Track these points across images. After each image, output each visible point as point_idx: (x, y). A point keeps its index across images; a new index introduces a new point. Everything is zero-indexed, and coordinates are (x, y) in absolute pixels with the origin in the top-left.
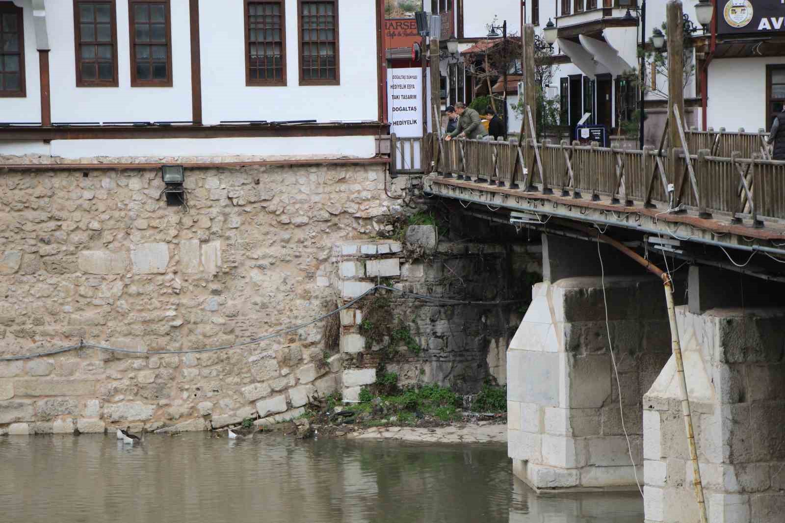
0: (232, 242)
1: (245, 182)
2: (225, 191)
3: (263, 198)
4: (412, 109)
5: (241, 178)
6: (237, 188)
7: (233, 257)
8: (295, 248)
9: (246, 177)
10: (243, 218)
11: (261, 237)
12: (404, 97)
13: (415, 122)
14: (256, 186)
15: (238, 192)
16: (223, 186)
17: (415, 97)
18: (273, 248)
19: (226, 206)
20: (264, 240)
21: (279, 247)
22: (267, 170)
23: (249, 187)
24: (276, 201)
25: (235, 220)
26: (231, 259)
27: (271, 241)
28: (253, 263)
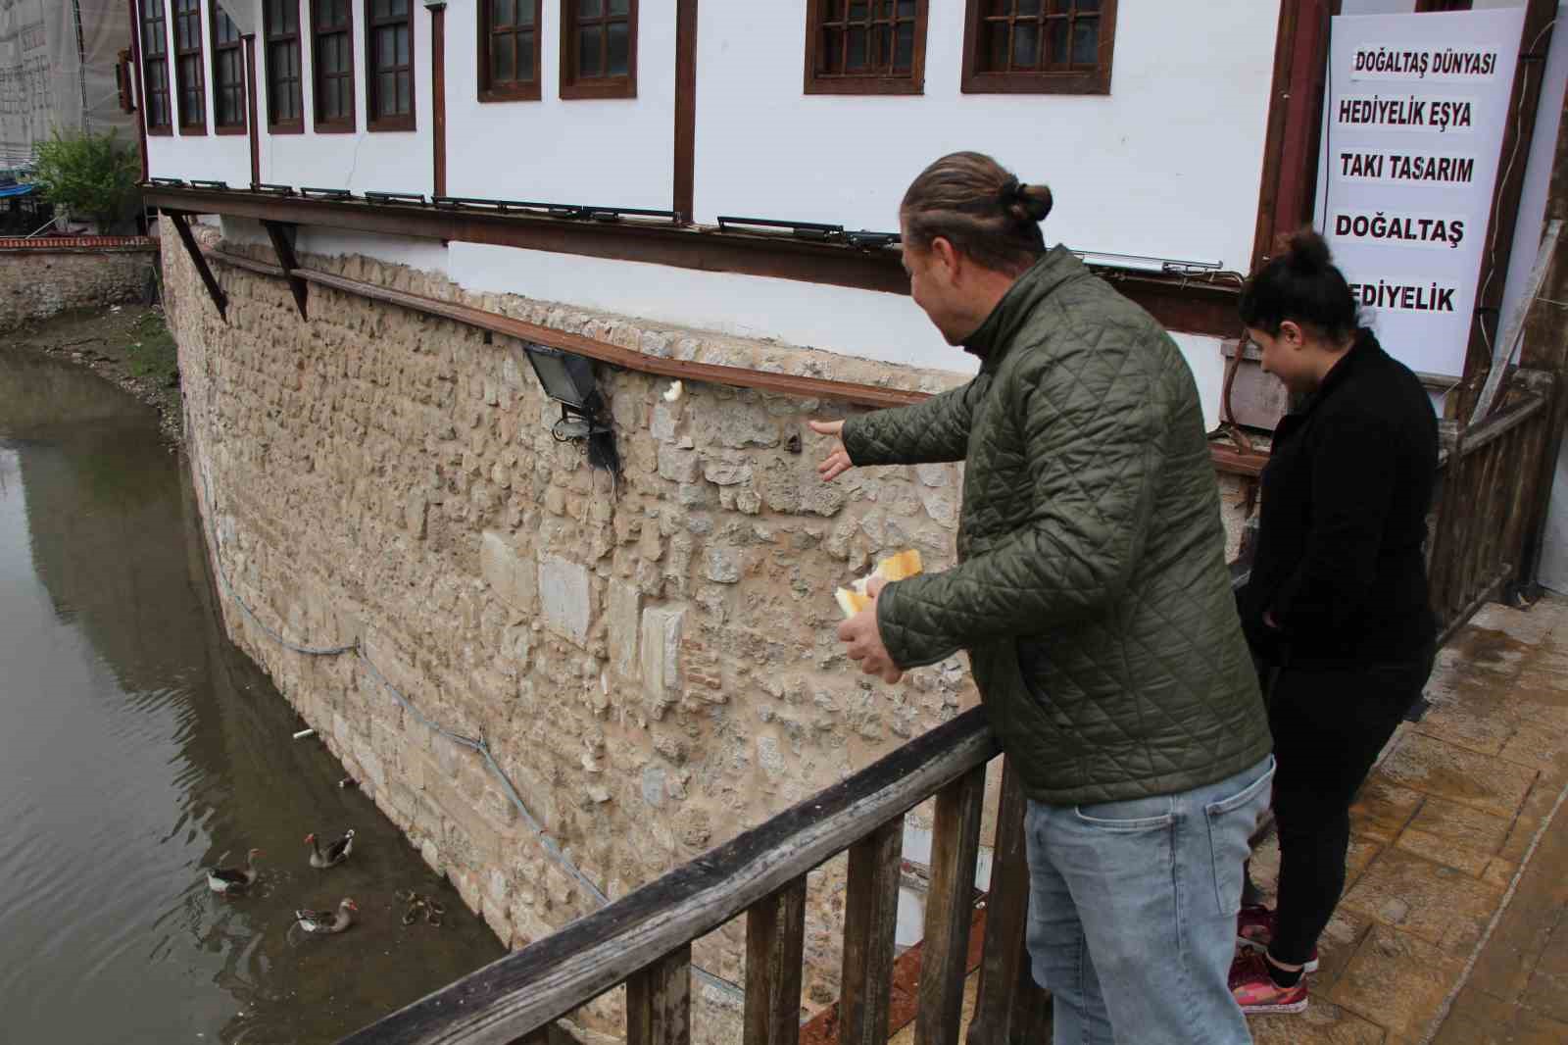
0: (713, 623)
1: (757, 438)
2: (691, 458)
3: (805, 505)
4: (1440, 233)
5: (746, 424)
6: (728, 454)
7: (714, 670)
8: (897, 702)
9: (761, 422)
10: (751, 554)
11: (799, 635)
12: (1406, 168)
13: (1444, 299)
14: (788, 459)
15: (731, 469)
16: (686, 441)
17: (1465, 169)
18: (831, 681)
19: (692, 507)
20: (809, 646)
21: (852, 684)
22: (821, 406)
23: (767, 457)
24: (843, 527)
25: (723, 559)
26: (706, 672)
27: (827, 657)
28: (768, 707)
